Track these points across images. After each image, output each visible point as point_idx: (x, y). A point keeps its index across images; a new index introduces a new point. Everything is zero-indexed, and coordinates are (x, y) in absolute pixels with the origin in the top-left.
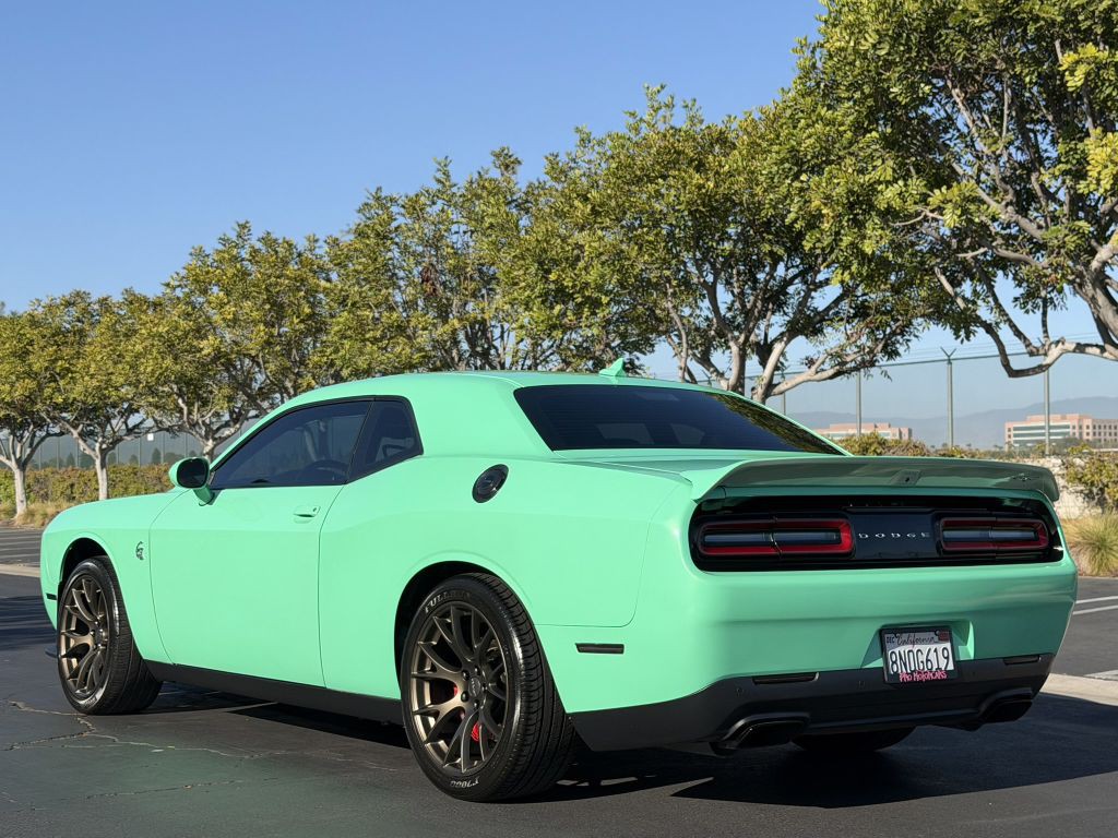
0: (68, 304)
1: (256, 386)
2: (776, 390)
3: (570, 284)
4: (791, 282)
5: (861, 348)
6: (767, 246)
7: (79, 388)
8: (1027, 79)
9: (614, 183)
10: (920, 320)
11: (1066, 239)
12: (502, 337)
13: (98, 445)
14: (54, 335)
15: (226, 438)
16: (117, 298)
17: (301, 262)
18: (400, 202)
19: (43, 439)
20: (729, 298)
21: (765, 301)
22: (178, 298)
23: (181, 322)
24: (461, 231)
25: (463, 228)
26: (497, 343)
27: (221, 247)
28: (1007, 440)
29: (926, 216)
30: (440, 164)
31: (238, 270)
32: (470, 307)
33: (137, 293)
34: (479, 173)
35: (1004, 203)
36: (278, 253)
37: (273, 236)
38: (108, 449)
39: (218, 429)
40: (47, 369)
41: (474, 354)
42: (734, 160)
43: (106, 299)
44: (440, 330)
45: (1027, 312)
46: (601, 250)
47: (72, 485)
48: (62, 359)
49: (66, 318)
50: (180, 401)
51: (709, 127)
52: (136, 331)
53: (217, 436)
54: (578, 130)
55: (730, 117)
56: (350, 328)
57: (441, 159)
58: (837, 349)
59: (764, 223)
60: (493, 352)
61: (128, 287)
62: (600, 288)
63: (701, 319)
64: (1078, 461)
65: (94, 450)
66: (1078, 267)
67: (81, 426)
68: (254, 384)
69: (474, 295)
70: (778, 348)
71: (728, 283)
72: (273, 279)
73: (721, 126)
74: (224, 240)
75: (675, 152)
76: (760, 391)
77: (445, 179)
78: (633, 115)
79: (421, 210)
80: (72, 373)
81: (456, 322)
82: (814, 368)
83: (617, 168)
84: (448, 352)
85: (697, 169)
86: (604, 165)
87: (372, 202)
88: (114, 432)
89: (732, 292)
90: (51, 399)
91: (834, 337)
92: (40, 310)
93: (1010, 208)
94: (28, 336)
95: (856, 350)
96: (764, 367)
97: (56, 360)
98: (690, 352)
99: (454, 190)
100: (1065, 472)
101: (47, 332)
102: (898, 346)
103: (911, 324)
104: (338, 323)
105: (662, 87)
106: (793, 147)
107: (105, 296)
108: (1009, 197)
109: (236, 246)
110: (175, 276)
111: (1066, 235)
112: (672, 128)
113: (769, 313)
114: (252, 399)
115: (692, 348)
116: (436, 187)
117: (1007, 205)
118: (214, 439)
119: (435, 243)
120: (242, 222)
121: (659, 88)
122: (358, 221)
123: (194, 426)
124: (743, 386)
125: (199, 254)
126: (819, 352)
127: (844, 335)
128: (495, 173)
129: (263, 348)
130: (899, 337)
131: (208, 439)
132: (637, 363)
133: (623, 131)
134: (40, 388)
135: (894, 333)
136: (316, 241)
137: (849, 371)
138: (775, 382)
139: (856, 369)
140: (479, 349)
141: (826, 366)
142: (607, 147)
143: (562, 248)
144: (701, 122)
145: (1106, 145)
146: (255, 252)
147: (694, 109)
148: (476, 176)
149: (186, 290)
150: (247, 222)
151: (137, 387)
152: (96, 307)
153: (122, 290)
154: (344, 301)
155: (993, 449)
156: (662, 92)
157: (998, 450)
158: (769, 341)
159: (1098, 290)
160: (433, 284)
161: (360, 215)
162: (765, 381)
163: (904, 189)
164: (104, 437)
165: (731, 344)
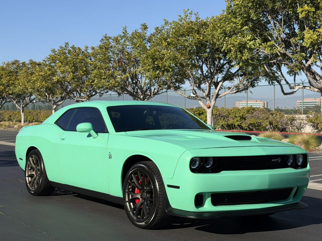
0: (13, 64)
1: (68, 90)
2: (219, 96)
3: (161, 65)
4: (225, 64)
5: (244, 85)
6: (217, 55)
7: (17, 89)
8: (290, 13)
9: (174, 36)
10: (261, 77)
11: (299, 58)
12: (141, 78)
13: (21, 105)
14: (9, 73)
15: (59, 105)
16: (27, 62)
17: (83, 54)
18: (112, 38)
19: (4, 103)
20: (207, 69)
21: (217, 70)
22: (47, 64)
23: (48, 72)
24: (130, 48)
25: (130, 47)
26: (140, 80)
27: (60, 49)
28: (297, 106)
29: (260, 51)
30: (124, 28)
31: (65, 57)
32: (132, 69)
33: (33, 61)
34: (135, 30)
35: (282, 48)
36: (76, 51)
37: (75, 46)
38: (24, 107)
39: (57, 102)
40: (7, 83)
41: (133, 83)
42: (208, 31)
43: (24, 63)
44: (123, 77)
45: (291, 76)
46: (170, 56)
47: (11, 116)
48: (12, 80)
49: (12, 68)
50: (46, 94)
51: (201, 21)
52: (34, 73)
53: (57, 104)
54: (164, 20)
55: (208, 18)
56: (97, 75)
57: (124, 26)
58: (237, 85)
59: (216, 49)
60: (138, 82)
61: (31, 59)
62: (169, 67)
63: (199, 75)
64: (311, 116)
65: (20, 107)
66: (302, 66)
67: (16, 100)
68: (68, 89)
69: (133, 66)
70: (220, 84)
71: (206, 65)
72: (75, 60)
73: (205, 21)
74: (61, 47)
75: (192, 28)
76: (215, 96)
77: (125, 32)
78: (180, 16)
79: (118, 41)
80: (14, 84)
81: (128, 74)
82: (230, 90)
83: (175, 32)
84: (126, 82)
85: (198, 34)
86: (171, 30)
87: (104, 38)
88: (26, 102)
89: (207, 67)
90: (8, 92)
91: (236, 81)
92: (5, 65)
93: (284, 49)
94: (1, 73)
95: (243, 85)
96: (216, 89)
97: (10, 80)
98: (195, 85)
99: (128, 35)
100: (307, 119)
101: (7, 72)
102: (255, 84)
103: (259, 78)
104: (94, 73)
105: (188, 10)
106: (224, 30)
107: (24, 62)
108: (283, 46)
109: (65, 49)
110: (46, 58)
111: (299, 57)
112: (191, 21)
113: (218, 73)
114: (68, 93)
115: (195, 84)
116: (122, 34)
117: (283, 48)
118: (56, 105)
119: (122, 51)
120: (66, 42)
121: (187, 10)
122: (100, 44)
123: (50, 101)
124: (210, 94)
125: (54, 51)
126: (232, 85)
127: (239, 81)
128: (140, 31)
129: (71, 80)
130: (255, 81)
131: (54, 105)
132: (180, 86)
133: (177, 20)
134: (5, 88)
135: (254, 80)
136: (88, 47)
137: (240, 91)
138: (219, 94)
139: (242, 90)
140: (134, 81)
141: (234, 90)
142: (172, 25)
143: (159, 55)
144: (200, 19)
145: (309, 34)
146: (70, 51)
147: (198, 15)
148: (134, 31)
149: (49, 62)
150: (68, 43)
151: (34, 90)
152: (21, 65)
153: (29, 60)
154: (96, 67)
155: (293, 109)
156: (188, 11)
157: (294, 109)
158: (218, 81)
159: (308, 72)
160: (121, 63)
161: (101, 42)
162: (216, 94)
163: (254, 43)
164: (23, 103)
165: (207, 83)
